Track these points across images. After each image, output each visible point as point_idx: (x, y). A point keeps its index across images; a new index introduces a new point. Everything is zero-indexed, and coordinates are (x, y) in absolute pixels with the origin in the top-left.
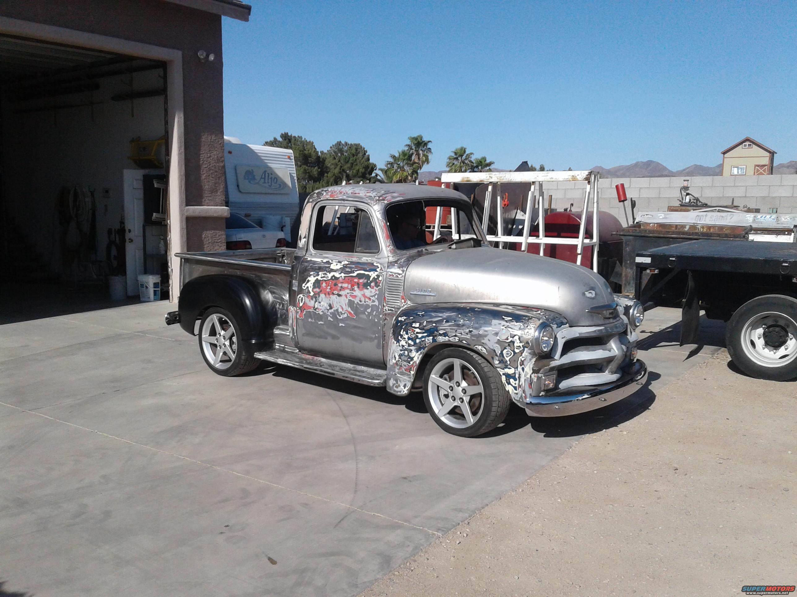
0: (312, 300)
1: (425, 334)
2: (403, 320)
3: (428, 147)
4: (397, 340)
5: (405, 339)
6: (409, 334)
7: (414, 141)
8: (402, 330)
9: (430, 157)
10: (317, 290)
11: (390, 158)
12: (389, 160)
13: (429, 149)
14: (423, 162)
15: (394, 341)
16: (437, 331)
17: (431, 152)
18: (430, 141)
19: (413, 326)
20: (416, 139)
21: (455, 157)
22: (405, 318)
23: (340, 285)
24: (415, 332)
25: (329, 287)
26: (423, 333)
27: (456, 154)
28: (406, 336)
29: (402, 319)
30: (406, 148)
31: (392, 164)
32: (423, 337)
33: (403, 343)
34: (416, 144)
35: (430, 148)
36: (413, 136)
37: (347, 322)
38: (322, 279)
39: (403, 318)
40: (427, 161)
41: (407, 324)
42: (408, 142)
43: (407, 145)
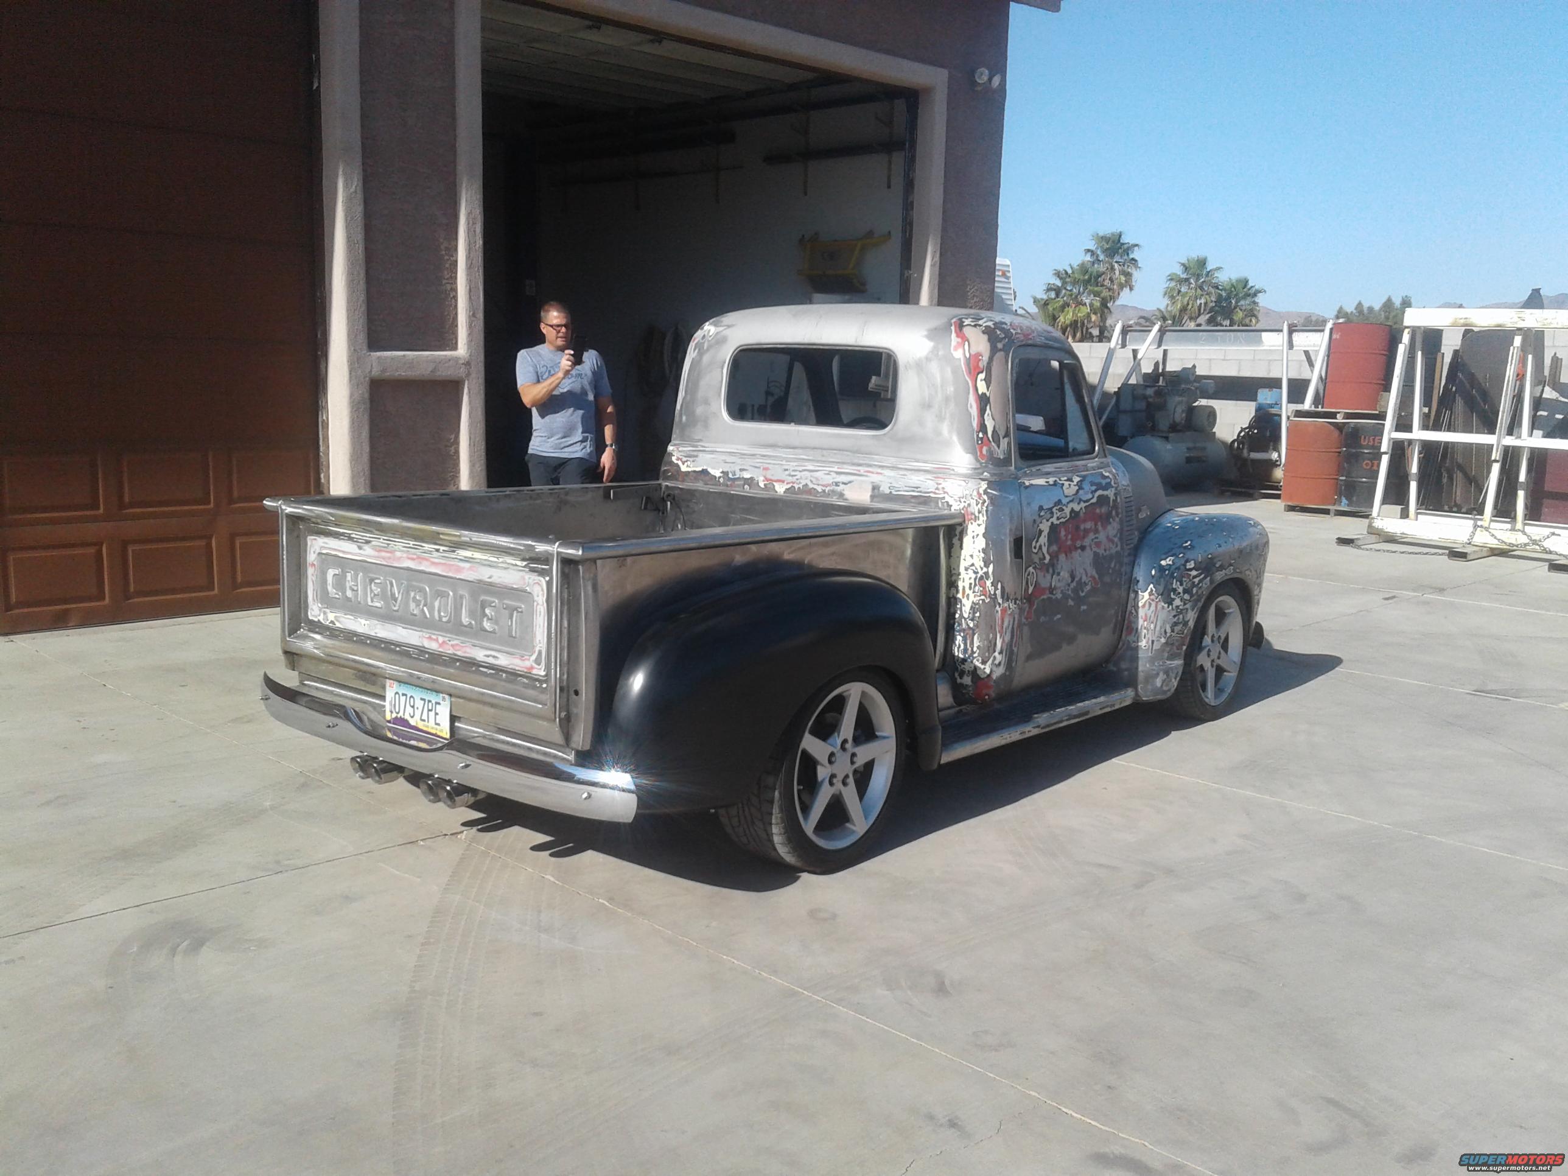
0: (1048, 571)
1: (1203, 576)
2: (1171, 563)
3: (1131, 256)
4: (1169, 600)
5: (1179, 593)
6: (1185, 583)
7: (1104, 243)
8: (1175, 581)
9: (1136, 275)
10: (1054, 548)
11: (1055, 277)
12: (1052, 282)
13: (1133, 259)
14: (1121, 287)
15: (1163, 604)
16: (1214, 565)
17: (1137, 267)
18: (1137, 245)
19: (1188, 567)
20: (1104, 239)
21: (1184, 276)
22: (1172, 558)
23: (1082, 527)
24: (1191, 577)
25: (1070, 537)
26: (1201, 574)
27: (1186, 268)
28: (1180, 590)
29: (1168, 563)
30: (1088, 258)
31: (1058, 291)
32: (1200, 581)
33: (1177, 602)
34: (1107, 249)
35: (1136, 258)
36: (1101, 234)
37: (1091, 599)
38: (1058, 522)
39: (1168, 560)
40: (1128, 284)
41: (1178, 568)
42: (1092, 246)
43: (1089, 250)
